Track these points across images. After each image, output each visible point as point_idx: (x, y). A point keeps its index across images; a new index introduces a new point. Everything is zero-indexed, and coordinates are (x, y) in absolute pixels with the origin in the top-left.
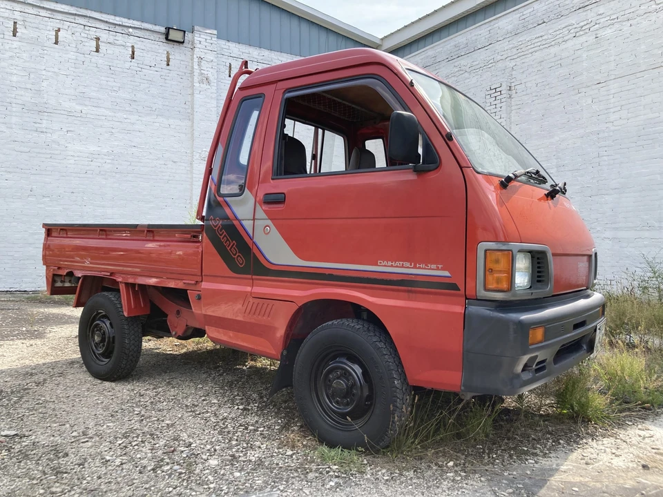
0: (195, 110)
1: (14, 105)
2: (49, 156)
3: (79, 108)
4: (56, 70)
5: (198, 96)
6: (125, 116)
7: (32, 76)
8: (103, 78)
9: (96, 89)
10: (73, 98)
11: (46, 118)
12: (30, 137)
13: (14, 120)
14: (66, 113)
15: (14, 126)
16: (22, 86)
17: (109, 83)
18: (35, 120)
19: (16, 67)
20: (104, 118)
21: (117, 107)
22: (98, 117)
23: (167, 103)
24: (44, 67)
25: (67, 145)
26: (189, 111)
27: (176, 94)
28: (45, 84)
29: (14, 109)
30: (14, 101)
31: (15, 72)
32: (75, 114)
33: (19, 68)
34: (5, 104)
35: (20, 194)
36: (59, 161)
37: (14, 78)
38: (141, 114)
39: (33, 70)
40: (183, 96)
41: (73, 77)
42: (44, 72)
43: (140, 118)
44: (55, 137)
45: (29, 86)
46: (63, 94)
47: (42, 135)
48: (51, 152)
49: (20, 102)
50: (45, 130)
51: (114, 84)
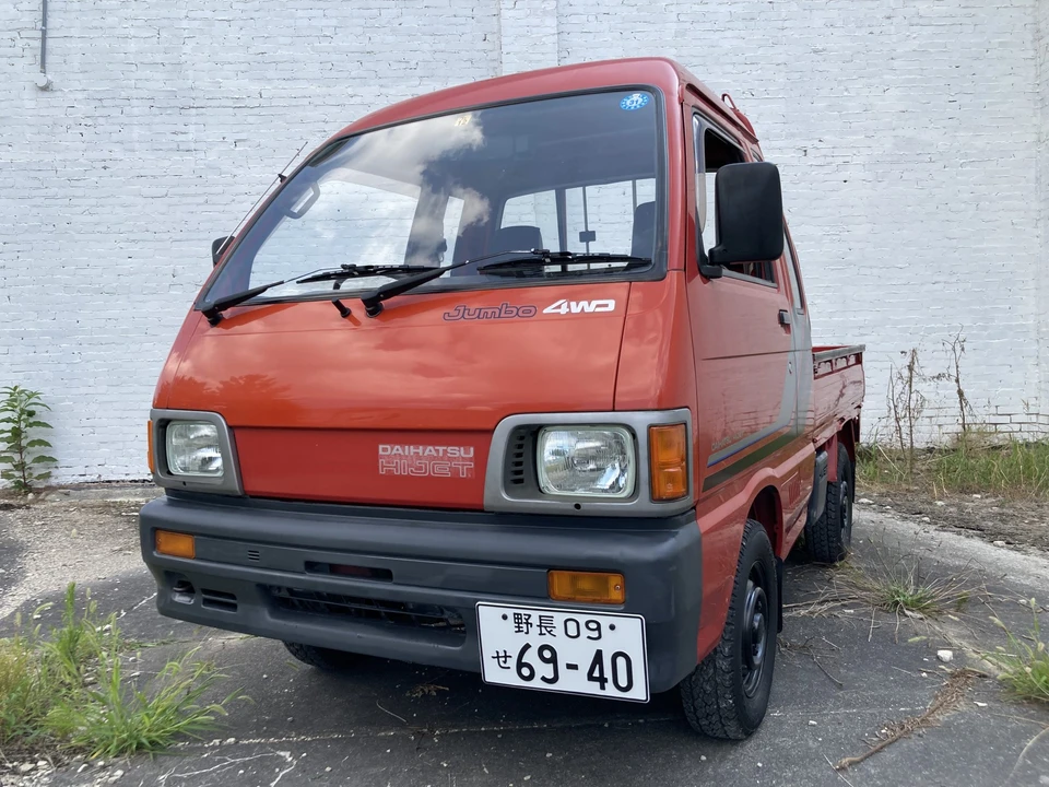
0: (505, 50)
1: (134, 102)
2: (201, 200)
3: (255, 87)
4: (208, 14)
5: (512, 13)
6: (350, 91)
7: (164, 34)
8: (300, 13)
9: (288, 40)
10: (243, 67)
11: (194, 120)
12: (166, 163)
13: (136, 132)
14: (230, 103)
15: (137, 146)
16: (146, 61)
17: (314, 23)
18: (174, 128)
19: (134, 22)
20: (306, 101)
21: (334, 74)
22: (294, 102)
23: (442, 46)
24: (183, 13)
25: (236, 171)
26: (494, 55)
27: (462, 20)
28: (187, 49)
29: (136, 111)
30: (134, 93)
31: (132, 32)
32: (247, 102)
33: (138, 23)
34: (118, 102)
35: (154, 285)
36: (221, 208)
37: (132, 46)
38: (382, 82)
39: (166, 22)
40: (478, 22)
41: (241, 23)
42: (184, 24)
43: (383, 90)
44: (212, 157)
45: (159, 58)
46: (224, 63)
47: (188, 157)
48: (207, 190)
49: (145, 94)
50: (193, 146)
51: (325, 22)
